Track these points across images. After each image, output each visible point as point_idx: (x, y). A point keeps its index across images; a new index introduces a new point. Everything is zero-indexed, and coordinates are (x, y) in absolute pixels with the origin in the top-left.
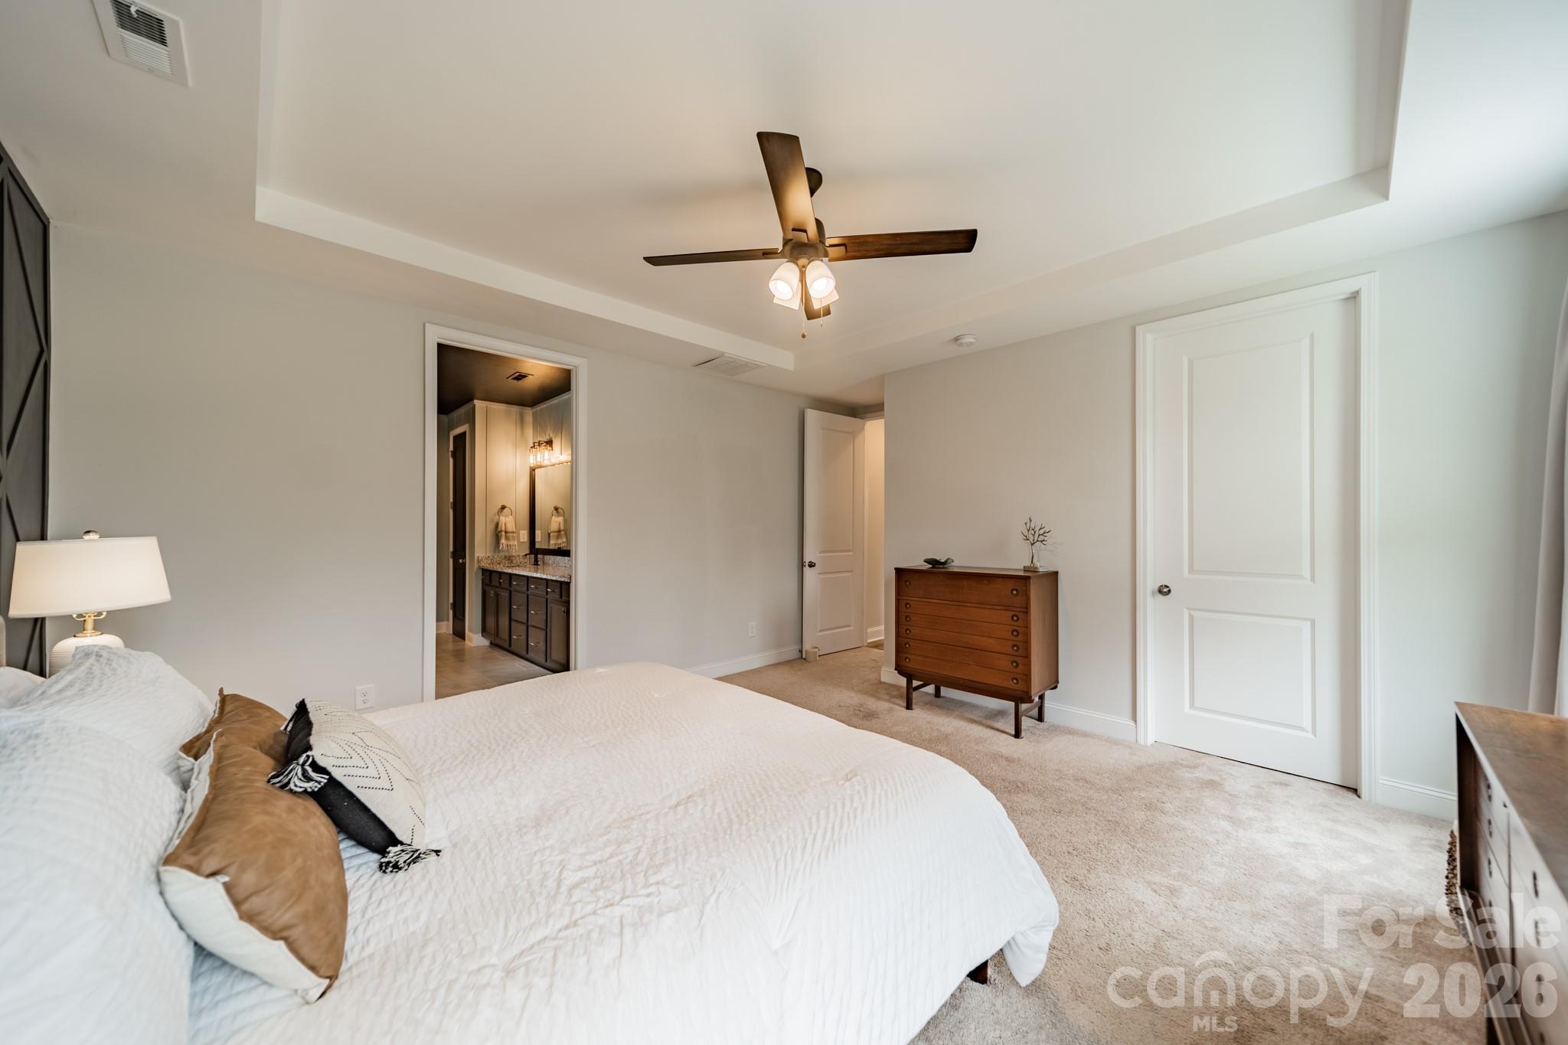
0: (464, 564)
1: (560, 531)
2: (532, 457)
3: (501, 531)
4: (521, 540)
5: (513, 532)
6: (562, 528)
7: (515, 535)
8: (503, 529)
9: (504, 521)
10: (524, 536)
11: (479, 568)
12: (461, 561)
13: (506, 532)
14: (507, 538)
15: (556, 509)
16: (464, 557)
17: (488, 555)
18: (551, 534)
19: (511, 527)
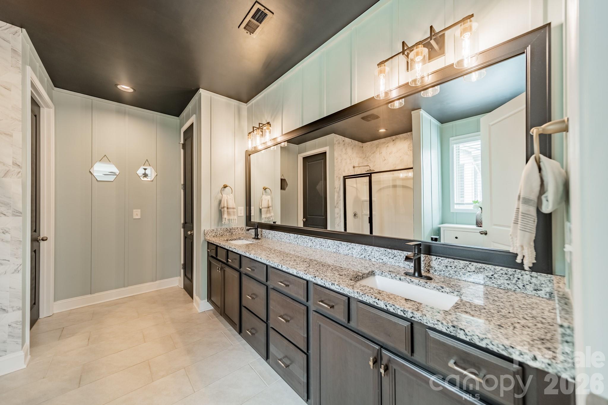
0: (192, 235)
1: (269, 207)
2: (250, 142)
3: (224, 207)
4: (239, 215)
5: (234, 208)
6: (270, 205)
7: (235, 210)
8: (226, 205)
9: (226, 198)
10: (242, 211)
11: (205, 240)
12: (189, 233)
13: (228, 208)
14: (229, 213)
15: (265, 189)
16: (192, 229)
17: (212, 229)
18: (262, 210)
19: (231, 204)
